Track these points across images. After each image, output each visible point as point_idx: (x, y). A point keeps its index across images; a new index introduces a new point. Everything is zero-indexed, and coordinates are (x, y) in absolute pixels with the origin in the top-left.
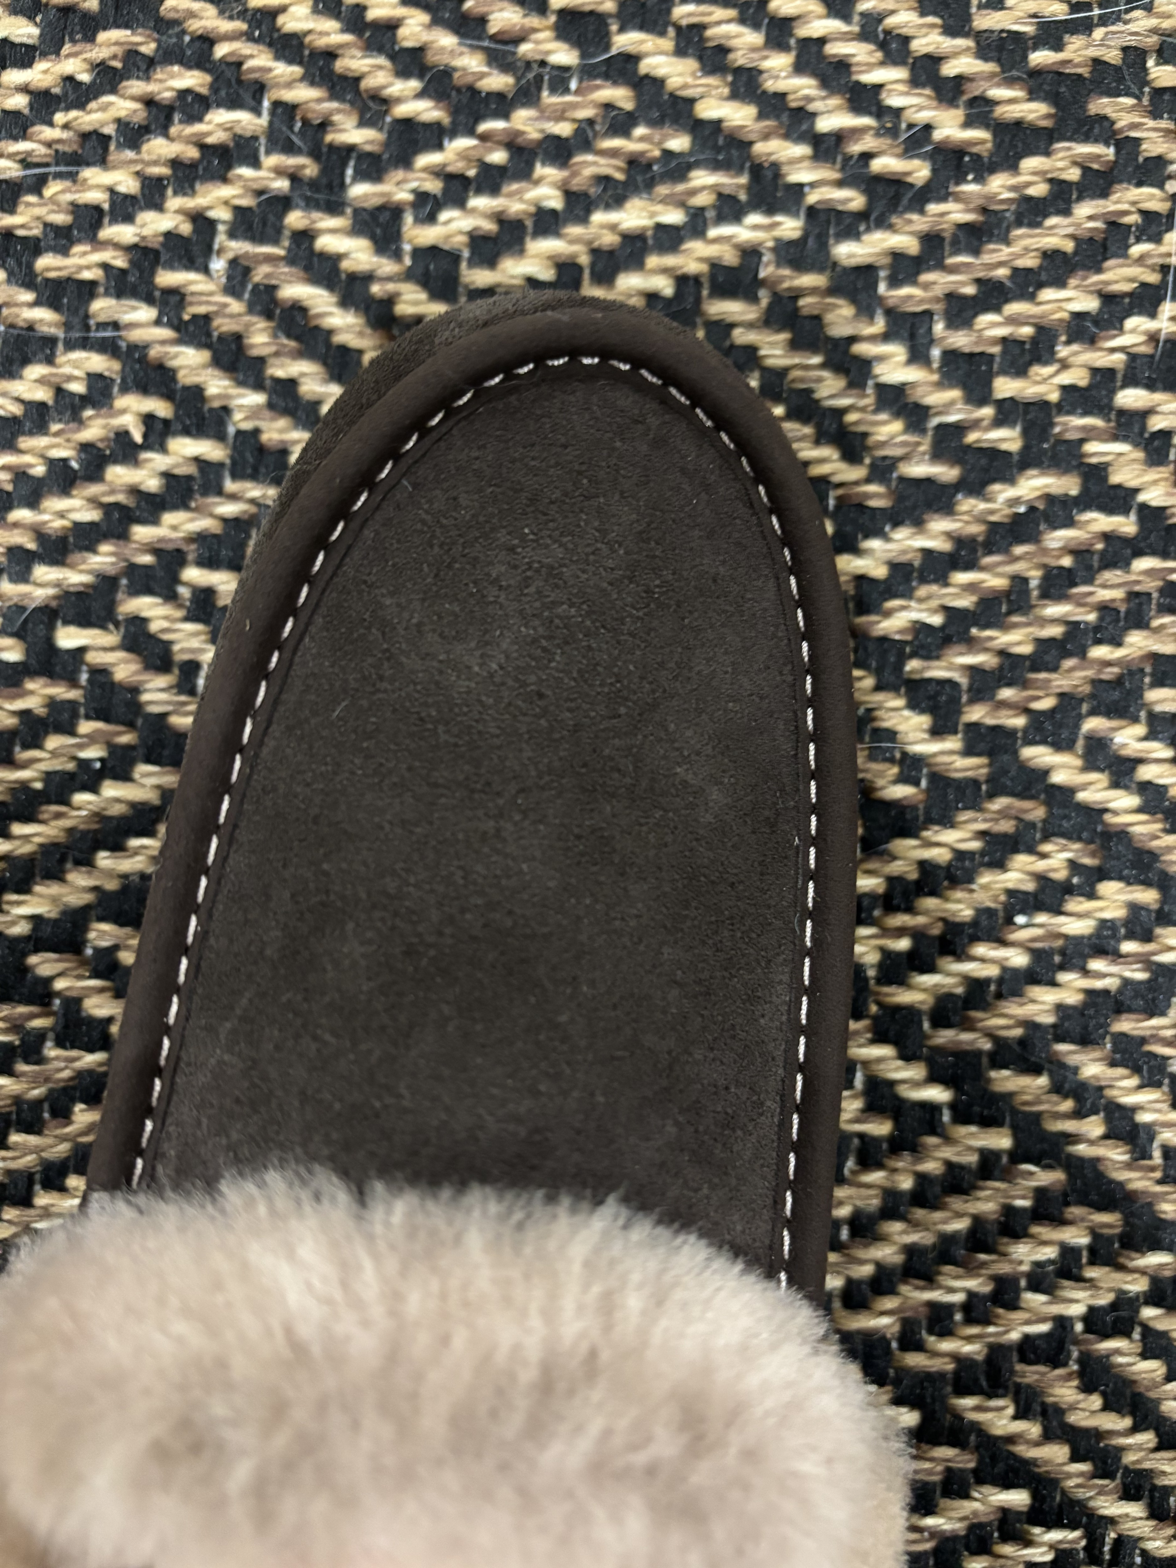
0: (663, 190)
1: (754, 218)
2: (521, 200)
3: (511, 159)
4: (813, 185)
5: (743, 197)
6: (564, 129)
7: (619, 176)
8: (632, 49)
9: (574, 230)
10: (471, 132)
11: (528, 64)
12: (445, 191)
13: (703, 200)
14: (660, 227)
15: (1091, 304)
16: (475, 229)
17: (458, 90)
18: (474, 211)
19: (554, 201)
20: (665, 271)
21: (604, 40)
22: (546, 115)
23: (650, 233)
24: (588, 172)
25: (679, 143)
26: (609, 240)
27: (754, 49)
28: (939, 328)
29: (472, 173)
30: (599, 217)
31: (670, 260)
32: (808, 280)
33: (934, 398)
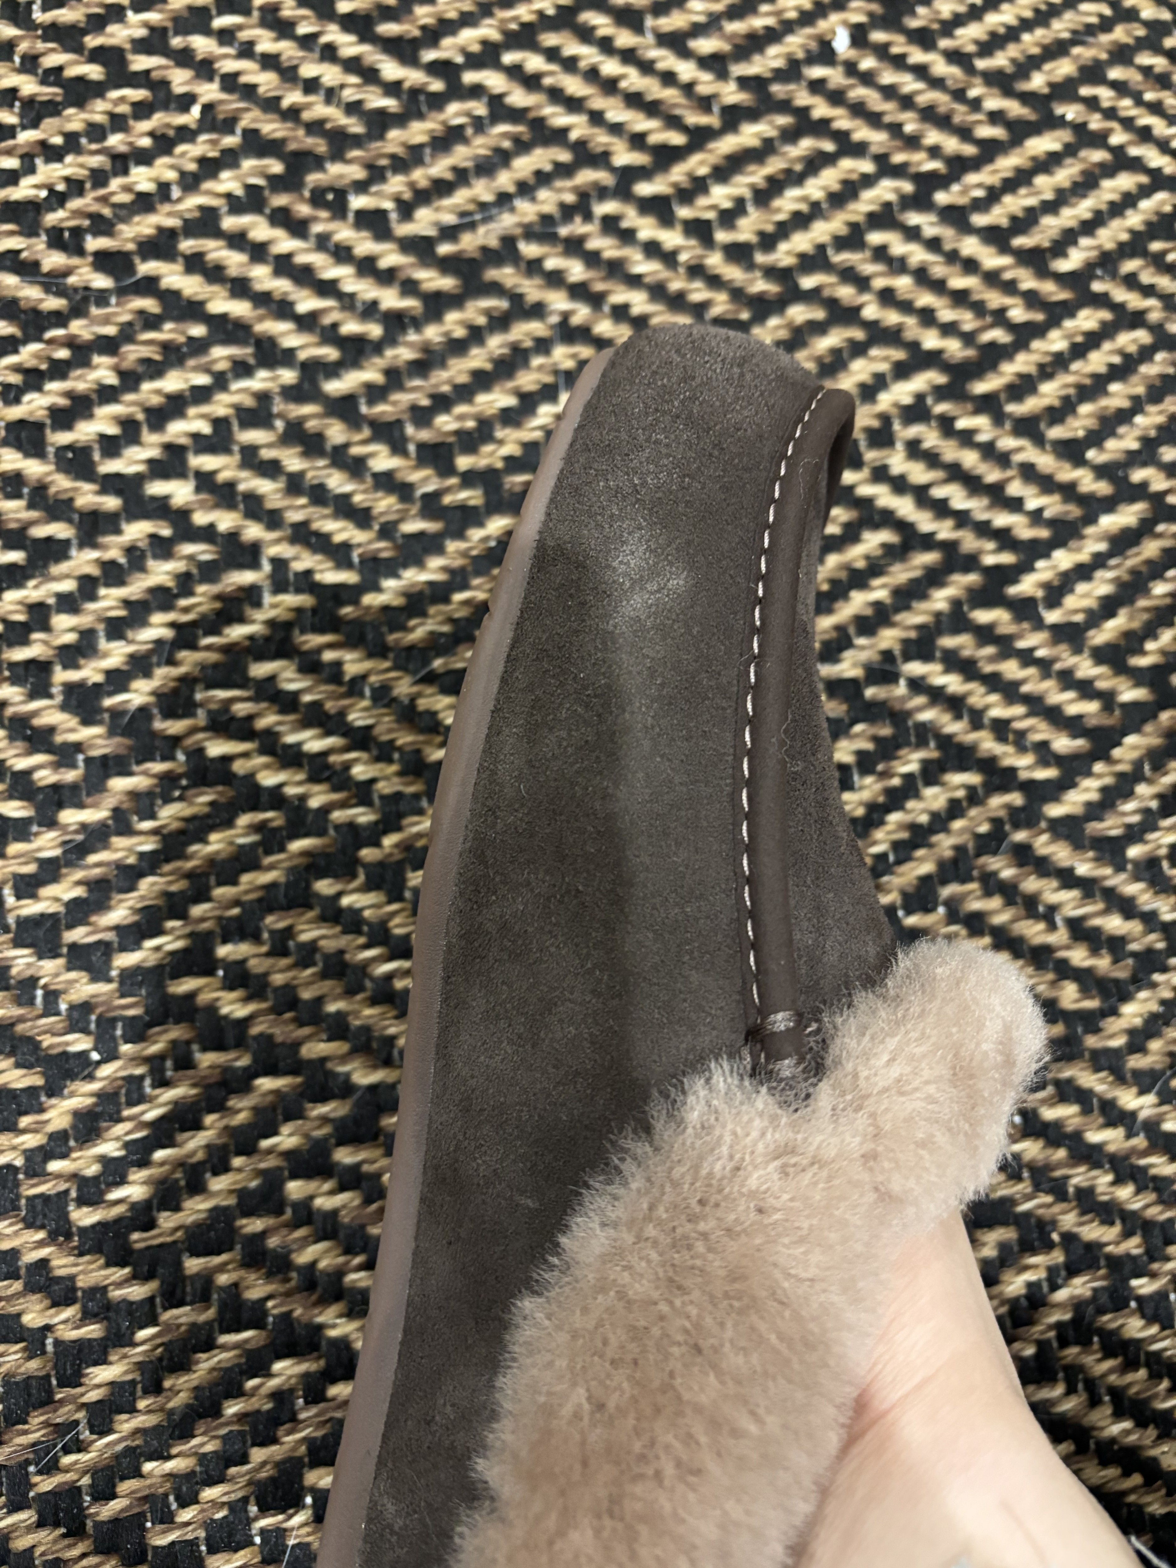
0: (191, 363)
1: (262, 374)
2: (86, 381)
3: (73, 355)
4: (302, 347)
5: (252, 361)
6: (110, 330)
7: (157, 357)
8: (153, 273)
9: (130, 397)
10: (39, 339)
11: (76, 290)
12: (25, 382)
13: (222, 366)
14: (194, 388)
15: (510, 401)
16: (54, 405)
17: (25, 312)
18: (49, 392)
19: (111, 379)
20: (203, 416)
21: (131, 269)
22: (95, 321)
23: (187, 393)
24: (132, 357)
25: (198, 331)
26: (156, 401)
27: (242, 265)
28: (410, 430)
29: (44, 367)
30: (146, 386)
31: (205, 409)
32: (308, 409)
33: (415, 477)
